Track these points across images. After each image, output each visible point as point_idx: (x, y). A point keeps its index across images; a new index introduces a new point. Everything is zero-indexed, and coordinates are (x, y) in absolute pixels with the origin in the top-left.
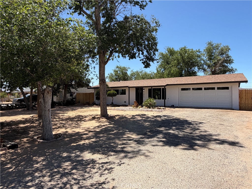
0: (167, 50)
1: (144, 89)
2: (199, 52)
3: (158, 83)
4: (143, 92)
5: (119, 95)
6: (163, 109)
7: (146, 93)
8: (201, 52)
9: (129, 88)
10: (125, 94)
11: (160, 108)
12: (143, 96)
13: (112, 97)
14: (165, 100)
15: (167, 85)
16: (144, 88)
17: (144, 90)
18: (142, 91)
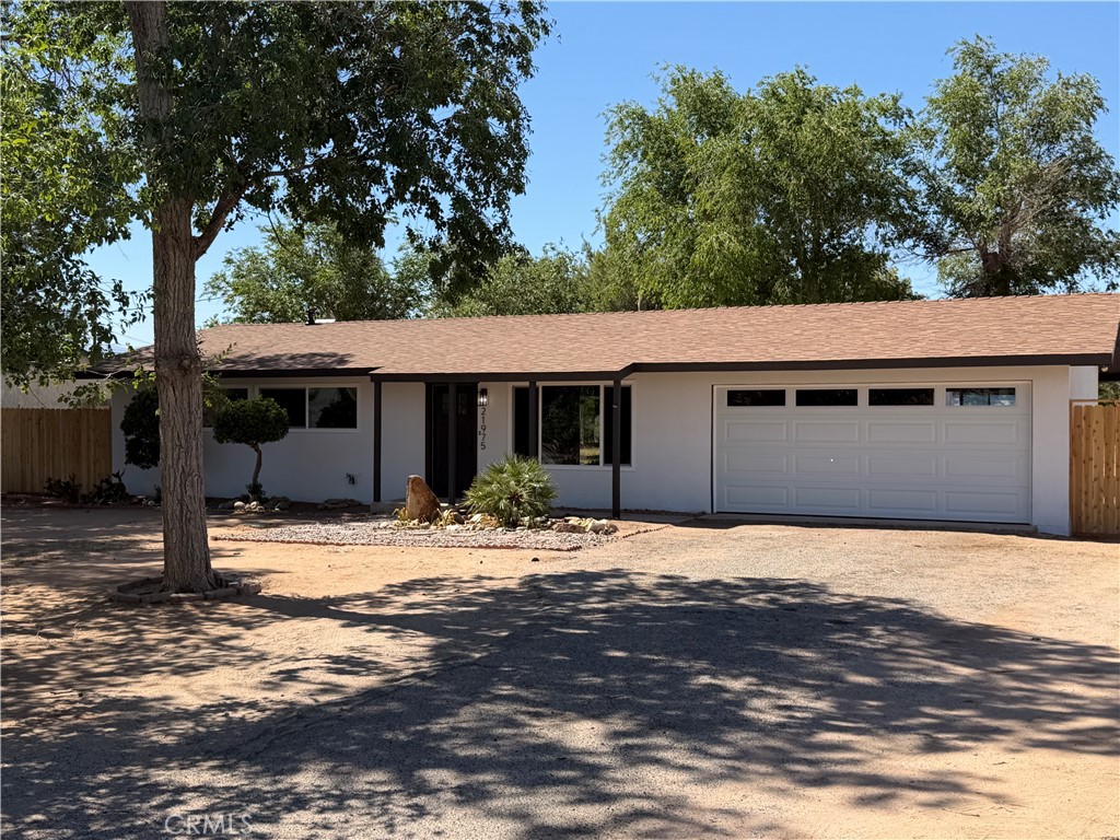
0: (670, 87)
1: (484, 392)
2: (898, 116)
3: (575, 354)
4: (480, 410)
5: (307, 429)
6: (596, 530)
7: (496, 419)
8: (910, 116)
9: (380, 380)
10: (350, 422)
11: (574, 529)
12: (480, 438)
13: (255, 446)
14: (623, 469)
15: (636, 368)
16: (481, 385)
17: (482, 400)
18: (473, 405)
